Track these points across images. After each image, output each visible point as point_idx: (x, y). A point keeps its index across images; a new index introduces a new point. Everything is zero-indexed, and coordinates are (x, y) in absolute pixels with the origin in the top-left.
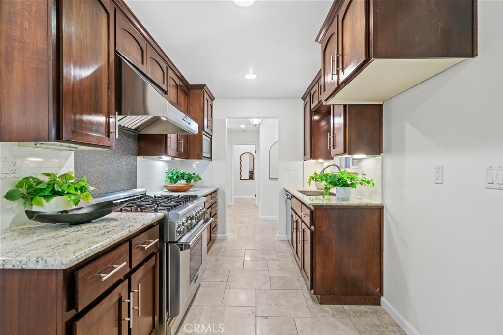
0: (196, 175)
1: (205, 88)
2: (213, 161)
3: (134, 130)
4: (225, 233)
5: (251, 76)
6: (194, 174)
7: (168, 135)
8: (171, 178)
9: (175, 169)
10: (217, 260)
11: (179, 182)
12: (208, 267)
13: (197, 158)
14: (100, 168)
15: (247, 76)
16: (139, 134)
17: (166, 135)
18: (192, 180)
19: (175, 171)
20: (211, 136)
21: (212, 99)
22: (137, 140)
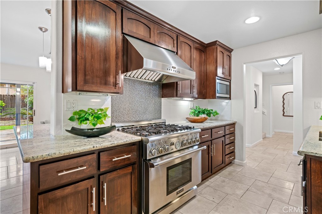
0: (214, 111)
1: (217, 43)
2: (232, 100)
3: (157, 81)
4: (242, 160)
5: (253, 20)
6: (212, 110)
7: (178, 83)
8: (194, 113)
9: (198, 107)
10: (224, 181)
11: (200, 116)
12: (212, 185)
13: (211, 98)
14: (130, 105)
15: (249, 21)
16: (162, 84)
17: (177, 83)
18: (212, 115)
19: (198, 108)
20: (230, 80)
21: (230, 51)
22: (161, 88)
